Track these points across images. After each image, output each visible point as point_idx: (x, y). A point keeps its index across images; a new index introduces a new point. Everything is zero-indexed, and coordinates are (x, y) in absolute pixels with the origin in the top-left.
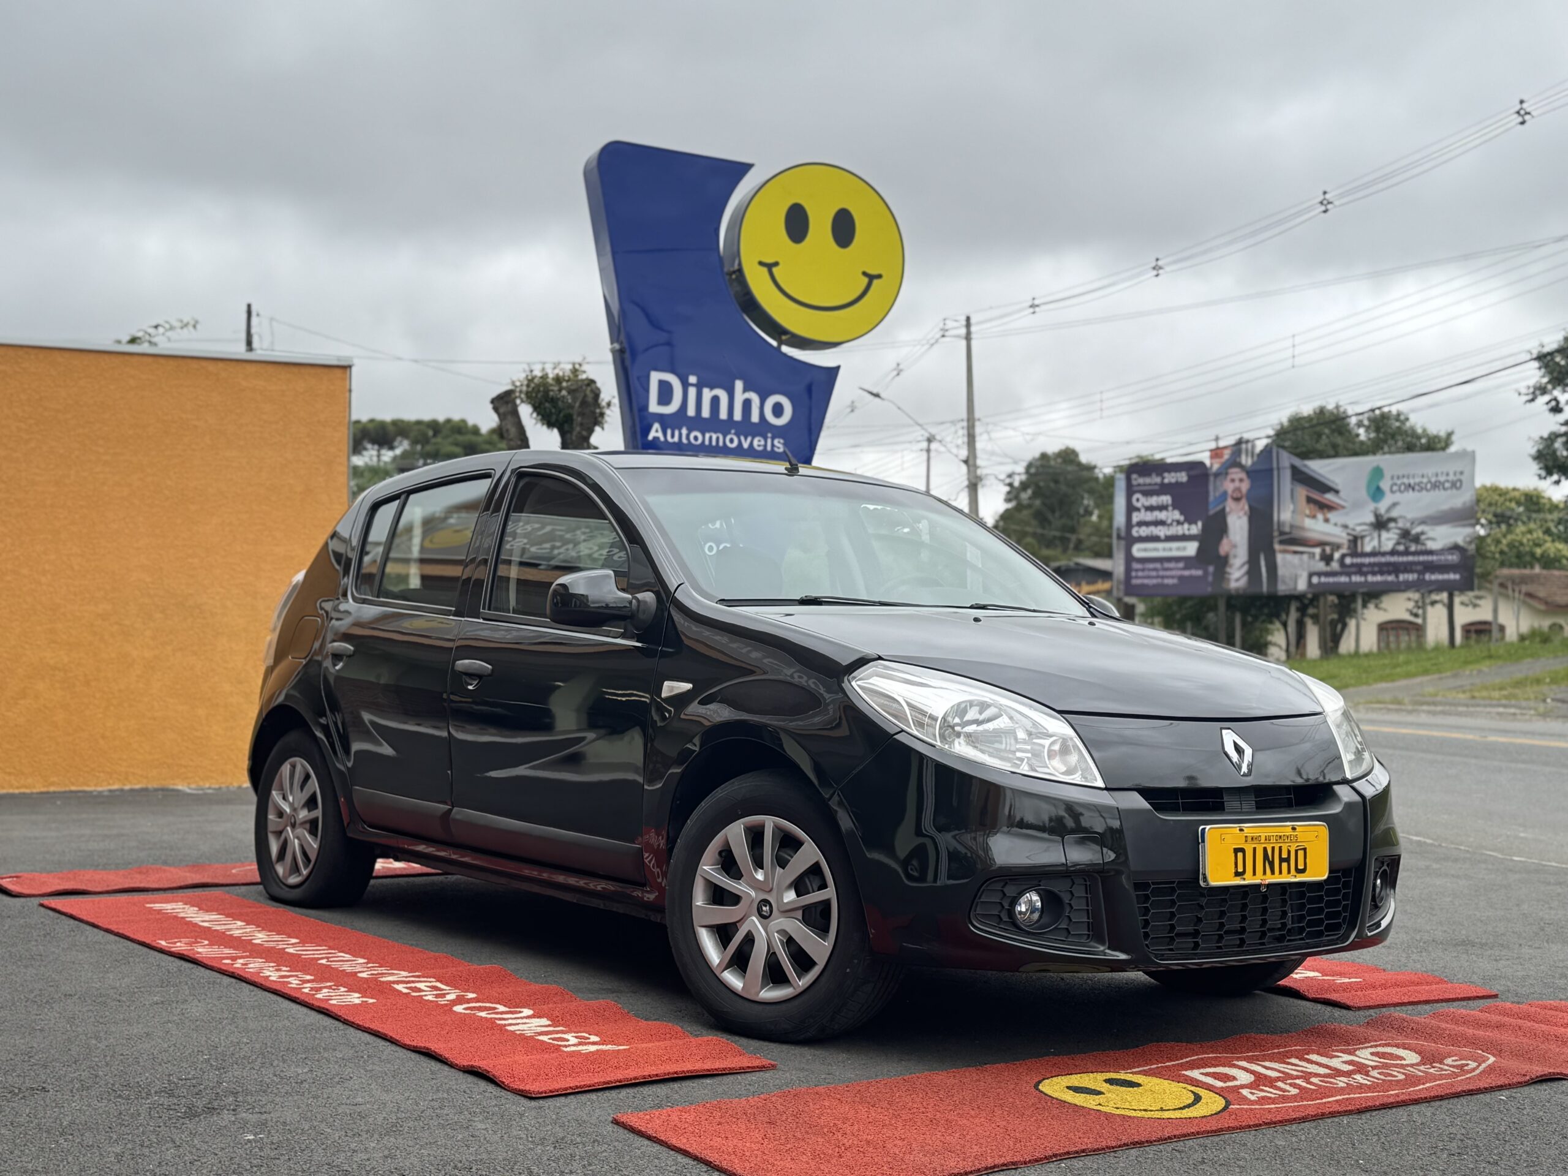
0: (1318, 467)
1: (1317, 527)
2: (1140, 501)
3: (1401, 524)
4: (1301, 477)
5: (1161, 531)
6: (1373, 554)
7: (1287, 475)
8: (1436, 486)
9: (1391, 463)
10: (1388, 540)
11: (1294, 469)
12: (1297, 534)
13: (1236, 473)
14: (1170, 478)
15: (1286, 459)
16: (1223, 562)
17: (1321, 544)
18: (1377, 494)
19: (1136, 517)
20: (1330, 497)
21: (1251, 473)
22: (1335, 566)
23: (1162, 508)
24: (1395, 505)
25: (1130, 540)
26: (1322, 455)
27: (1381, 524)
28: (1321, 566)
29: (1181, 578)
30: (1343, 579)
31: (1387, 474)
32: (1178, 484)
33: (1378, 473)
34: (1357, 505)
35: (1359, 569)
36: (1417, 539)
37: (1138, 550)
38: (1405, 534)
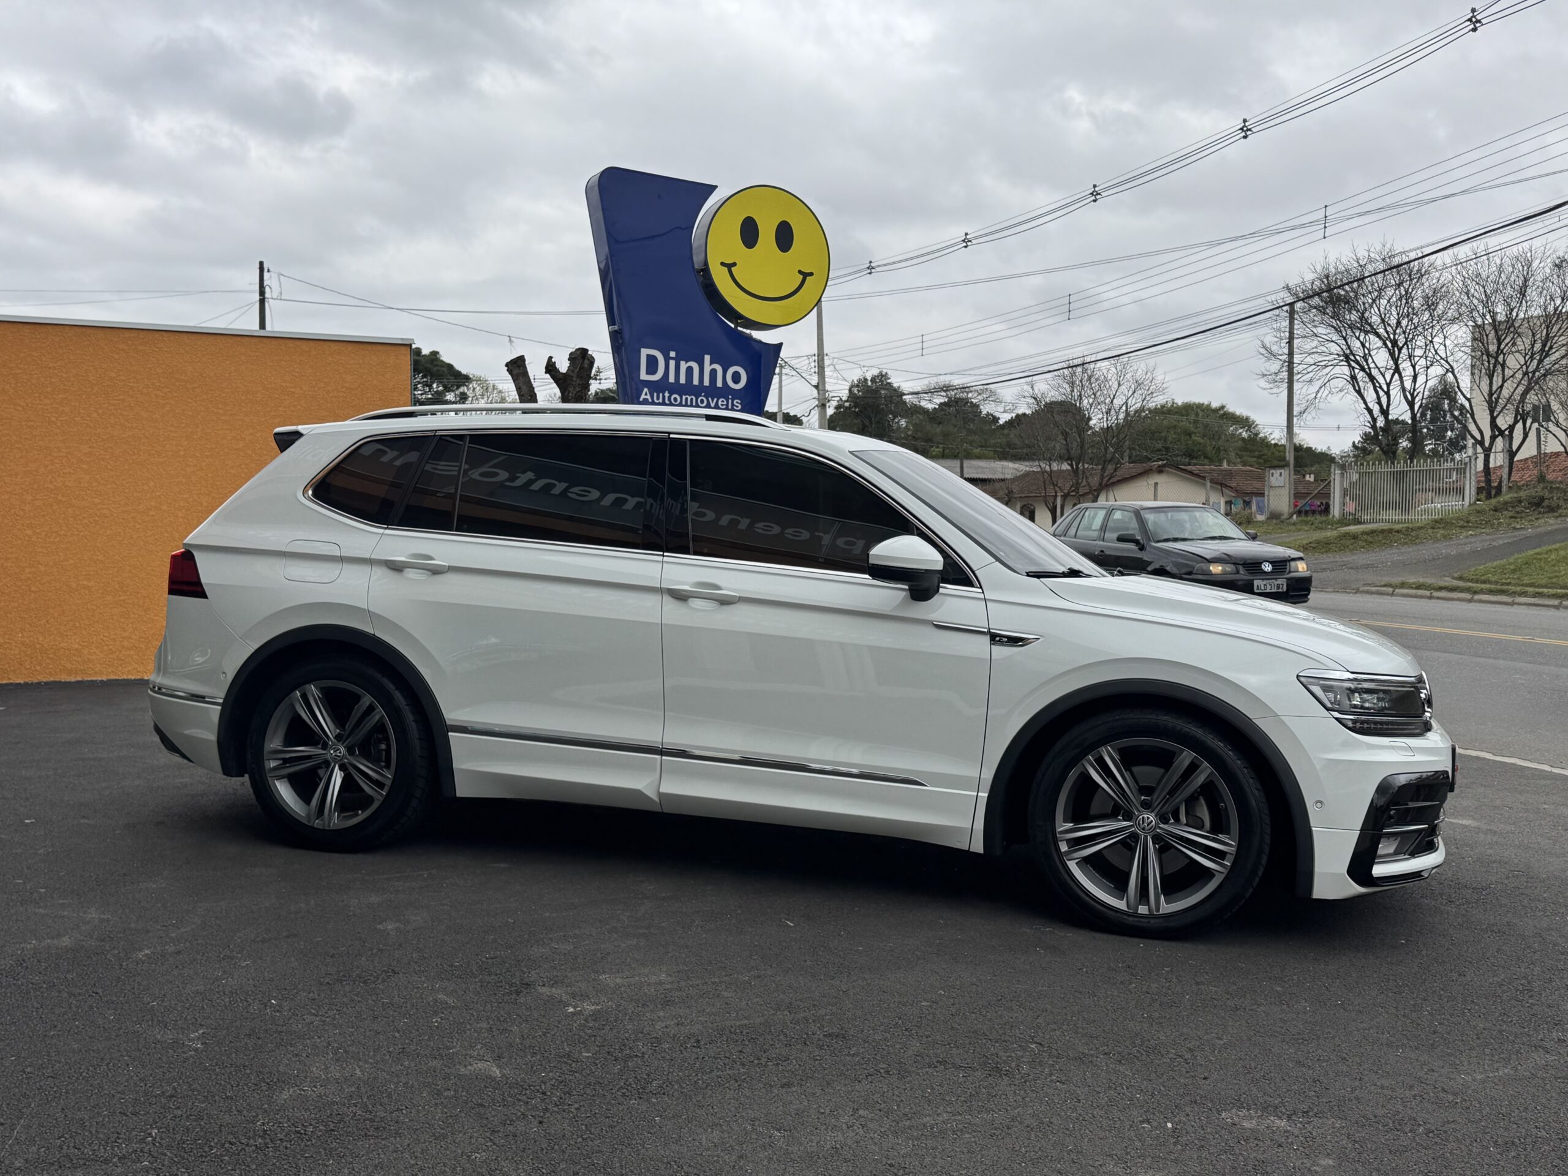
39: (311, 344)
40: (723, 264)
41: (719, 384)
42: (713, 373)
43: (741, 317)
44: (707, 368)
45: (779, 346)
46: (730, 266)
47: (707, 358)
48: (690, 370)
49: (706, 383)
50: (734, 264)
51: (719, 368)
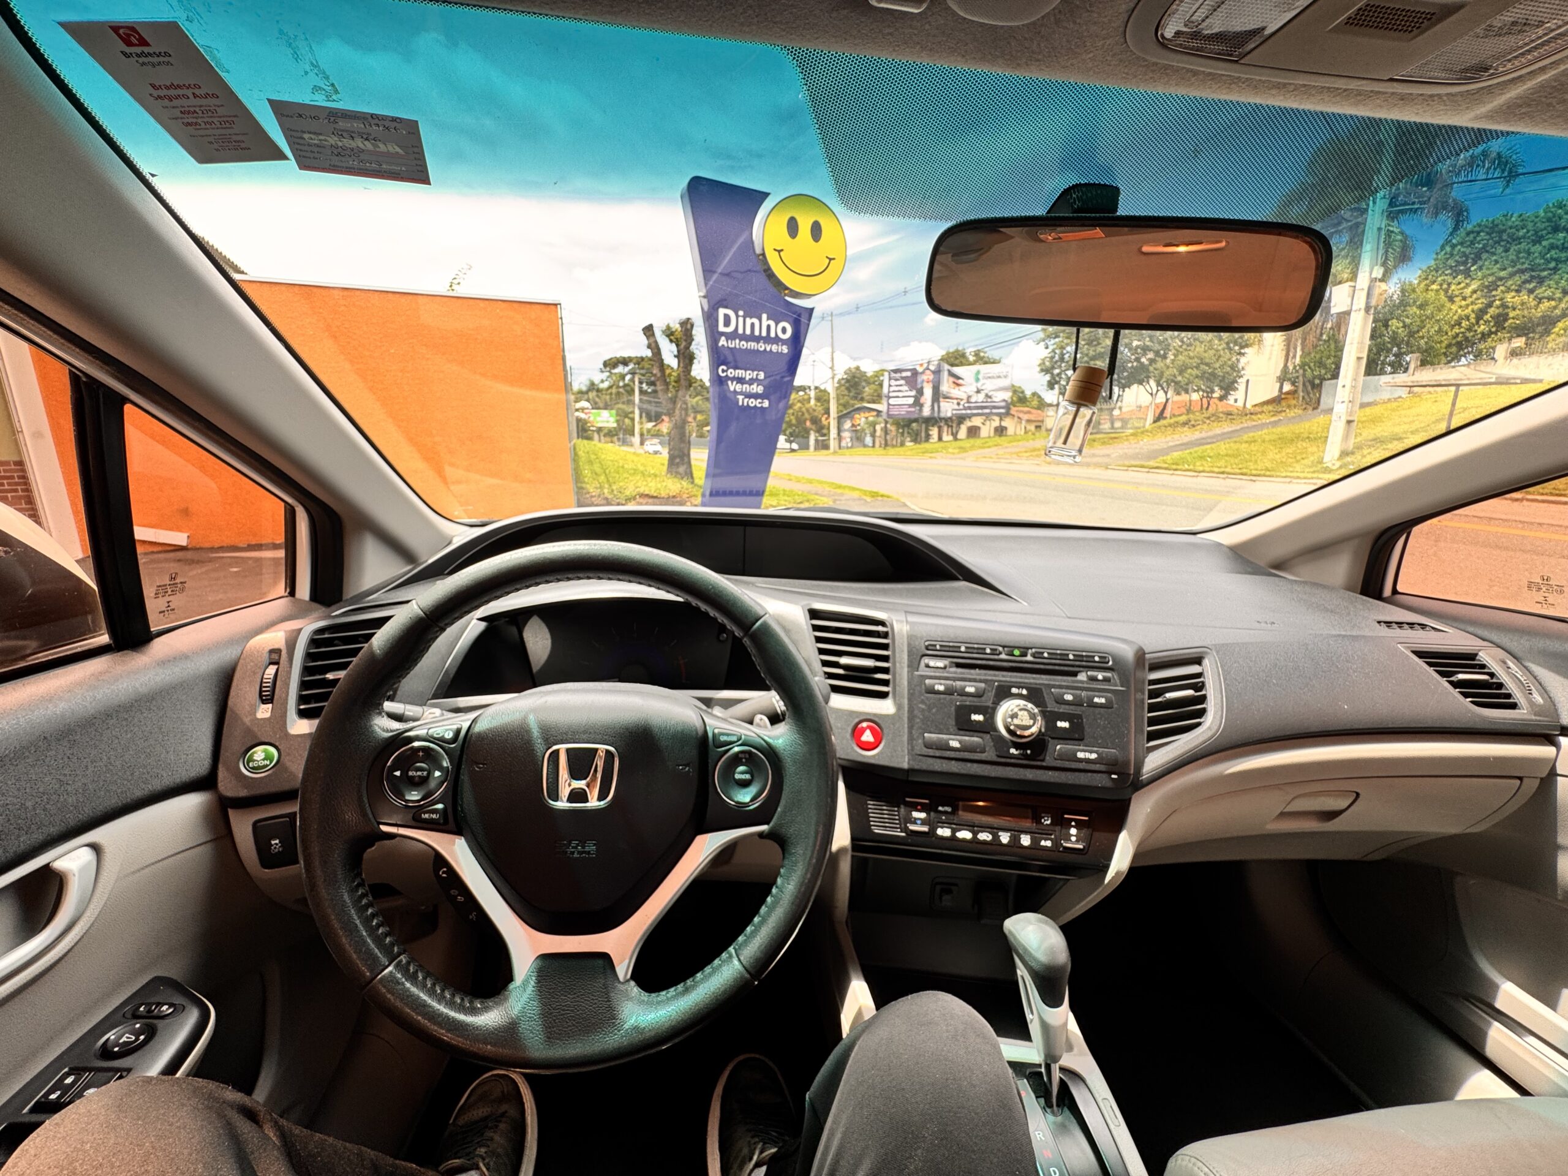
0: (957, 370)
1: (956, 392)
2: (893, 383)
3: (986, 392)
4: (951, 374)
5: (900, 394)
6: (976, 402)
7: (946, 373)
8: (999, 377)
9: (984, 369)
10: (981, 397)
11: (949, 371)
12: (949, 395)
13: (928, 372)
14: (904, 374)
15: (946, 367)
16: (921, 406)
17: (957, 399)
18: (977, 380)
19: (892, 389)
20: (960, 381)
21: (934, 372)
22: (961, 407)
23: (901, 385)
24: (983, 384)
25: (889, 397)
26: (957, 365)
27: (978, 391)
28: (956, 407)
29: (907, 412)
30: (964, 412)
31: (982, 372)
32: (907, 377)
33: (978, 372)
34: (971, 384)
35: (970, 408)
36: (990, 397)
37: (892, 401)
38: (987, 396)
39: (487, 302)
40: (775, 250)
41: (773, 335)
42: (769, 327)
43: (787, 288)
44: (765, 323)
45: (812, 310)
46: (779, 251)
47: (764, 316)
48: (753, 325)
49: (764, 334)
50: (782, 250)
51: (772, 323)
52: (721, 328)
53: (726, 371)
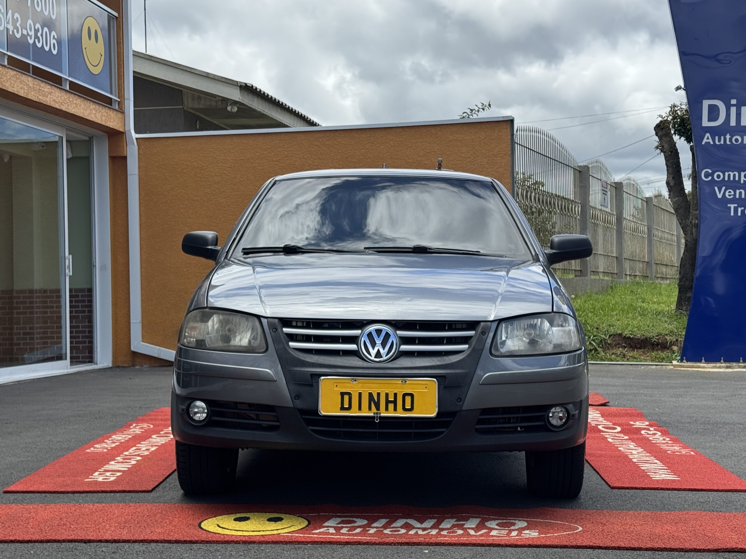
52: (706, 123)
53: (712, 175)
